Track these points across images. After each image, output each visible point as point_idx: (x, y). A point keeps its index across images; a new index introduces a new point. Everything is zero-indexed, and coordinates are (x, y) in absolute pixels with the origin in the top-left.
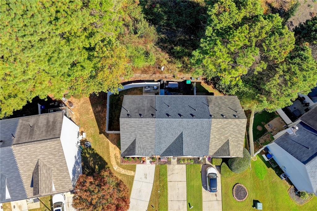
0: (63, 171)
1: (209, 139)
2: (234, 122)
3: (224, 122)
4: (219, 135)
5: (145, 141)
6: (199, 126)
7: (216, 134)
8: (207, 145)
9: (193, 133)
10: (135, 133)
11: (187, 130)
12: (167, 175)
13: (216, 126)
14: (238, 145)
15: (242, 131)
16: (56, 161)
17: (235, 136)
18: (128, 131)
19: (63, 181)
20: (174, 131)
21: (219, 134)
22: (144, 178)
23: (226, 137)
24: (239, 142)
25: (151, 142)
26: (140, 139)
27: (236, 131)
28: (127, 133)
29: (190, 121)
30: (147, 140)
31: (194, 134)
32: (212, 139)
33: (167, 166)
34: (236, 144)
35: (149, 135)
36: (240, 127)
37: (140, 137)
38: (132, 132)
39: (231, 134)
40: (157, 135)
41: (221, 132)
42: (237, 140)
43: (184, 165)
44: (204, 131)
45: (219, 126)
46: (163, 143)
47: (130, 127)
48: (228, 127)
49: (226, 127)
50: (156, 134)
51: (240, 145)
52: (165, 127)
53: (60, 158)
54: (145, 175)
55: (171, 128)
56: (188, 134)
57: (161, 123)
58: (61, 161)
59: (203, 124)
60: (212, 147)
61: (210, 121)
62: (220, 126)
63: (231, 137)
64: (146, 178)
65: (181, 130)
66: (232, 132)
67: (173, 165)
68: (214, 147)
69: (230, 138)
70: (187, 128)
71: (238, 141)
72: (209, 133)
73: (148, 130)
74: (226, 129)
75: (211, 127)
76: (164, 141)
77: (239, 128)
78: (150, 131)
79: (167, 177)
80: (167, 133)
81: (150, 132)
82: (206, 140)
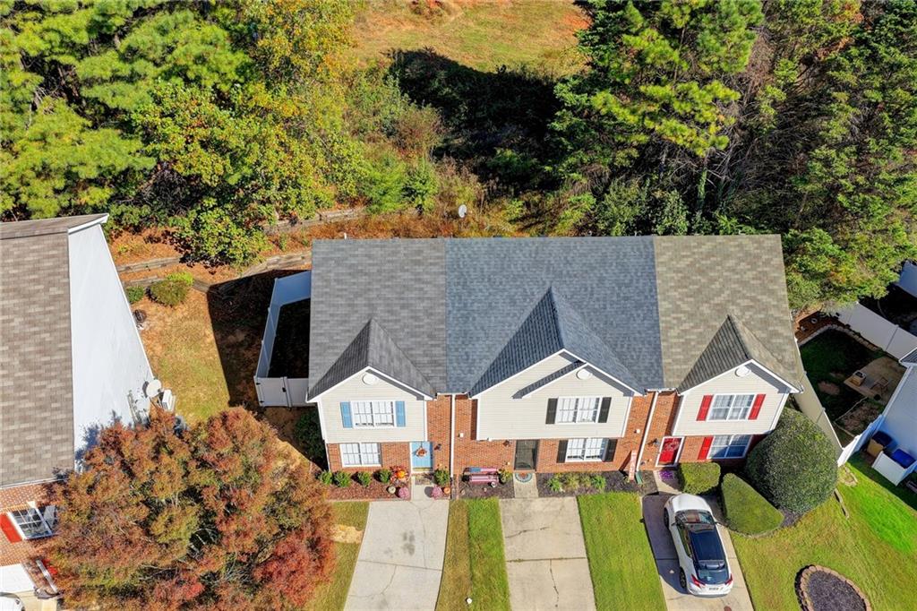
0: (49, 370)
1: (655, 315)
2: (735, 246)
3: (700, 245)
4: (692, 299)
5: (406, 330)
6: (611, 264)
7: (676, 294)
8: (649, 343)
9: (592, 294)
10: (369, 299)
11: (567, 279)
12: (501, 536)
13: (674, 263)
14: (774, 341)
15: (774, 281)
16: (29, 322)
17: (752, 304)
18: (342, 290)
19: (36, 420)
20: (517, 287)
21: (691, 296)
22: (404, 549)
23: (718, 305)
24: (771, 328)
25: (431, 336)
26: (389, 321)
27: (752, 282)
28: (338, 296)
29: (575, 247)
30: (416, 326)
31: (595, 296)
32: (666, 315)
33: (500, 504)
34: (764, 335)
35: (421, 306)
36: (761, 264)
37: (386, 316)
38: (357, 295)
39: (735, 292)
40: (453, 304)
41: (696, 287)
42: (762, 316)
43: (569, 498)
44: (631, 281)
45: (682, 264)
46: (478, 339)
47: (350, 274)
48: (720, 268)
49: (711, 268)
50: (449, 301)
51: (781, 341)
52: (482, 270)
53: (50, 312)
54: (405, 538)
55: (505, 273)
56: (572, 297)
57: (469, 256)
58: (50, 324)
59: (625, 256)
60: (674, 350)
61: (647, 243)
62: (688, 261)
63: (738, 305)
64: (410, 549)
65: (544, 283)
66: (736, 286)
67: (525, 499)
68: (679, 350)
69: (735, 312)
70: (564, 272)
71: (765, 322)
72: (651, 291)
73: (417, 286)
74: (712, 274)
75: (654, 267)
76: (482, 328)
77: (760, 269)
78: (427, 288)
79: (500, 543)
80: (490, 294)
81: (426, 292)
82: (644, 319)
